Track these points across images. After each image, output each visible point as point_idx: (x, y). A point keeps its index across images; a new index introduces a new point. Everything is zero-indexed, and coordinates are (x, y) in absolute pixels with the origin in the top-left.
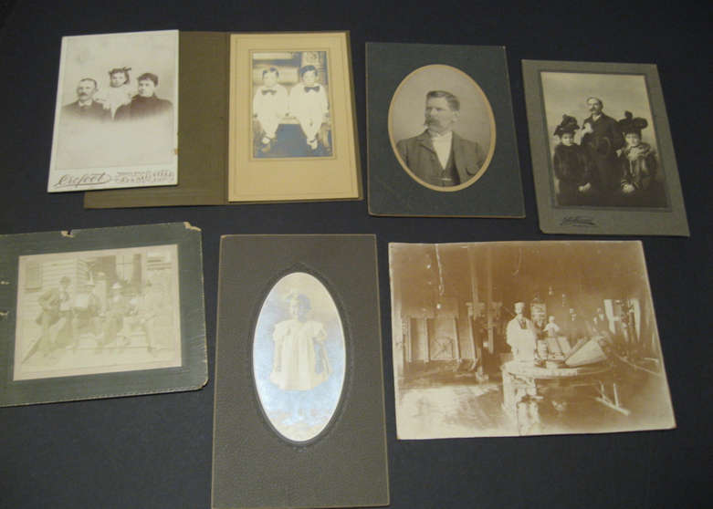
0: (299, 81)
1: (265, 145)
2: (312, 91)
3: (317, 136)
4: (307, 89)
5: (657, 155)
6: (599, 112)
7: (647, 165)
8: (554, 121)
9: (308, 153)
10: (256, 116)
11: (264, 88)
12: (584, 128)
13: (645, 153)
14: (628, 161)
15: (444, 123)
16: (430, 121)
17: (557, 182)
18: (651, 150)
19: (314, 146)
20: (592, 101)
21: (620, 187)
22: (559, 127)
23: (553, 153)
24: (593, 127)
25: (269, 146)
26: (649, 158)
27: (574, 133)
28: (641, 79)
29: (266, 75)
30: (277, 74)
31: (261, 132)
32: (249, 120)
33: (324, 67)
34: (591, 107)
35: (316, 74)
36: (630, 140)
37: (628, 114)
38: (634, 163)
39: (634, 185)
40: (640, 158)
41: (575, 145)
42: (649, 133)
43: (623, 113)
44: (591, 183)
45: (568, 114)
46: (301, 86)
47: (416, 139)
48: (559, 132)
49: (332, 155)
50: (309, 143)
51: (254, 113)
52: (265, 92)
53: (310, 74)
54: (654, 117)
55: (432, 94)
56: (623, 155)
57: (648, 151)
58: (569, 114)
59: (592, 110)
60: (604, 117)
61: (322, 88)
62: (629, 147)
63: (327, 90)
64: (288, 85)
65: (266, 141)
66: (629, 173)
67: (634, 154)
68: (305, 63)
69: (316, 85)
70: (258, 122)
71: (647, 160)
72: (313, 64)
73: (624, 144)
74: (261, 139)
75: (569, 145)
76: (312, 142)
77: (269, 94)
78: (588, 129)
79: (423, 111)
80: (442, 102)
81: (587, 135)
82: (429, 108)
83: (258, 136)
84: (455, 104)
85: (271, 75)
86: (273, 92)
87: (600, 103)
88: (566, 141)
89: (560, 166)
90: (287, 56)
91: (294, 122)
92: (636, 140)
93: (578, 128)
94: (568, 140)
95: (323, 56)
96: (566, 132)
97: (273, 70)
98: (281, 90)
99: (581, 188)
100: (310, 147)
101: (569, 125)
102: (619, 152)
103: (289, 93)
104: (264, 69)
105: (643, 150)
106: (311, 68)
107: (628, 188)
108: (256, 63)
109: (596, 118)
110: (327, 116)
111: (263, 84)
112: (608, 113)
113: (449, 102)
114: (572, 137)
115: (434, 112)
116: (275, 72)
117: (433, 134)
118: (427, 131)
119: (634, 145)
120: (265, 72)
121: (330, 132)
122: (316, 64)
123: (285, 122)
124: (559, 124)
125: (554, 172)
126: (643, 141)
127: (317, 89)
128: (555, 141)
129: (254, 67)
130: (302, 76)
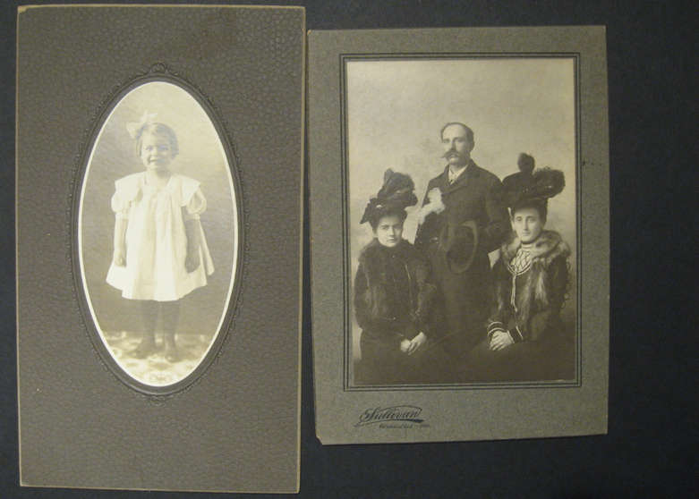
5: (572, 260)
6: (465, 160)
7: (549, 284)
8: (364, 186)
12: (427, 201)
13: (546, 255)
14: (509, 276)
17: (357, 333)
18: (562, 246)
20: (453, 132)
21: (485, 336)
22: (374, 202)
23: (355, 264)
24: (445, 198)
26: (555, 270)
27: (403, 216)
28: (566, 67)
34: (447, 147)
36: (522, 225)
37: (526, 161)
38: (521, 281)
39: (514, 333)
40: (536, 267)
41: (404, 243)
42: (563, 206)
43: (516, 158)
44: (425, 334)
45: (396, 170)
48: (373, 216)
54: (580, 164)
56: (500, 262)
57: (555, 249)
58: (398, 169)
59: (448, 155)
60: (474, 171)
62: (516, 243)
66: (507, 306)
67: (524, 257)
71: (549, 270)
73: (507, 235)
75: (391, 245)
78: (436, 203)
81: (431, 217)
87: (469, 136)
88: (385, 237)
89: (368, 295)
92: (532, 226)
93: (413, 201)
94: (390, 231)
96: (389, 213)
99: (406, 345)
101: (396, 195)
102: (494, 257)
105: (543, 250)
107: (501, 339)
109: (455, 174)
112: (480, 163)
114: (399, 226)
119: (526, 238)
124: (374, 192)
125: (353, 310)
126: (546, 227)
128: (362, 236)
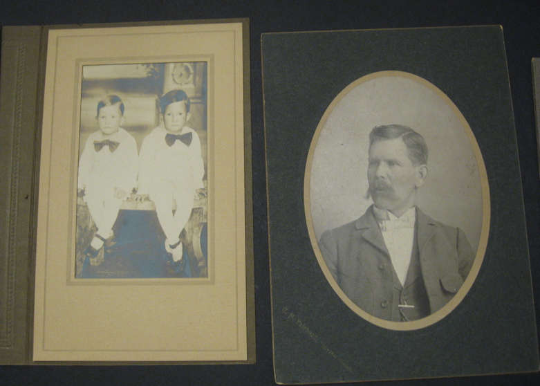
0: (158, 124)
1: (94, 253)
2: (178, 142)
3: (183, 234)
4: (171, 139)
9: (167, 269)
10: (82, 193)
11: (99, 137)
15: (401, 192)
16: (377, 189)
19: (177, 254)
25: (101, 255)
29: (103, 110)
30: (122, 108)
31: (90, 225)
32: (71, 200)
33: (202, 94)
35: (187, 108)
46: (159, 134)
47: (352, 226)
49: (206, 276)
50: (168, 249)
51: (80, 187)
52: (99, 146)
53: (176, 107)
55: (380, 133)
61: (195, 136)
63: (204, 140)
64: (139, 130)
65: (97, 244)
68: (170, 86)
69: (186, 130)
70: (86, 206)
72: (184, 87)
74: (89, 240)
76: (173, 247)
77: (106, 148)
79: (364, 168)
80: (395, 147)
82: (374, 163)
83: (85, 232)
84: (419, 151)
85: (111, 110)
86: (113, 145)
90: (141, 72)
91: (144, 206)
95: (201, 70)
97: (114, 100)
98: (127, 140)
100: (170, 256)
103: (139, 146)
104: (100, 99)
106: (178, 95)
108: (87, 86)
110: (203, 194)
111: (96, 129)
113: (408, 146)
115: (383, 170)
116: (117, 105)
117: (382, 213)
118: (371, 210)
120: (102, 105)
121: (205, 226)
122: (189, 88)
123: (129, 206)
127: (187, 139)
129: (83, 96)
130: (164, 113)
